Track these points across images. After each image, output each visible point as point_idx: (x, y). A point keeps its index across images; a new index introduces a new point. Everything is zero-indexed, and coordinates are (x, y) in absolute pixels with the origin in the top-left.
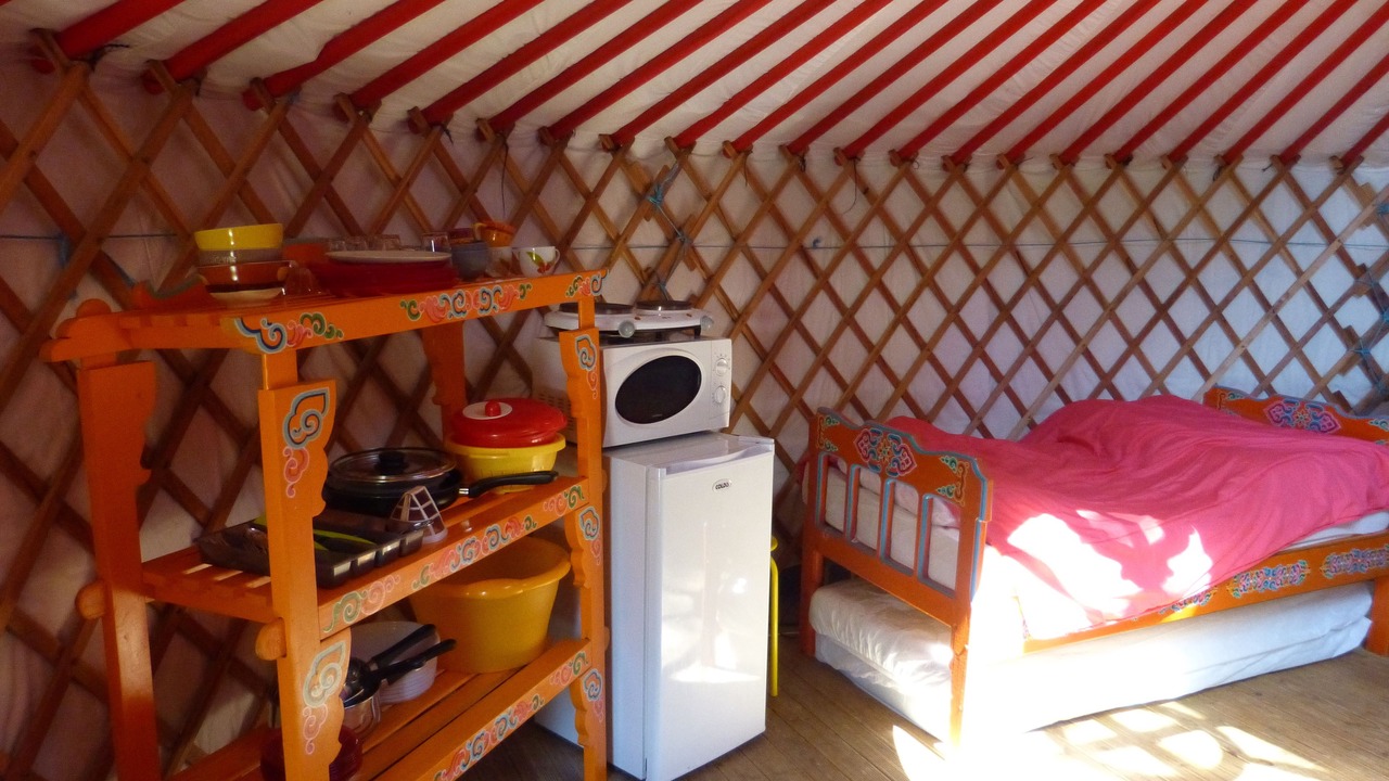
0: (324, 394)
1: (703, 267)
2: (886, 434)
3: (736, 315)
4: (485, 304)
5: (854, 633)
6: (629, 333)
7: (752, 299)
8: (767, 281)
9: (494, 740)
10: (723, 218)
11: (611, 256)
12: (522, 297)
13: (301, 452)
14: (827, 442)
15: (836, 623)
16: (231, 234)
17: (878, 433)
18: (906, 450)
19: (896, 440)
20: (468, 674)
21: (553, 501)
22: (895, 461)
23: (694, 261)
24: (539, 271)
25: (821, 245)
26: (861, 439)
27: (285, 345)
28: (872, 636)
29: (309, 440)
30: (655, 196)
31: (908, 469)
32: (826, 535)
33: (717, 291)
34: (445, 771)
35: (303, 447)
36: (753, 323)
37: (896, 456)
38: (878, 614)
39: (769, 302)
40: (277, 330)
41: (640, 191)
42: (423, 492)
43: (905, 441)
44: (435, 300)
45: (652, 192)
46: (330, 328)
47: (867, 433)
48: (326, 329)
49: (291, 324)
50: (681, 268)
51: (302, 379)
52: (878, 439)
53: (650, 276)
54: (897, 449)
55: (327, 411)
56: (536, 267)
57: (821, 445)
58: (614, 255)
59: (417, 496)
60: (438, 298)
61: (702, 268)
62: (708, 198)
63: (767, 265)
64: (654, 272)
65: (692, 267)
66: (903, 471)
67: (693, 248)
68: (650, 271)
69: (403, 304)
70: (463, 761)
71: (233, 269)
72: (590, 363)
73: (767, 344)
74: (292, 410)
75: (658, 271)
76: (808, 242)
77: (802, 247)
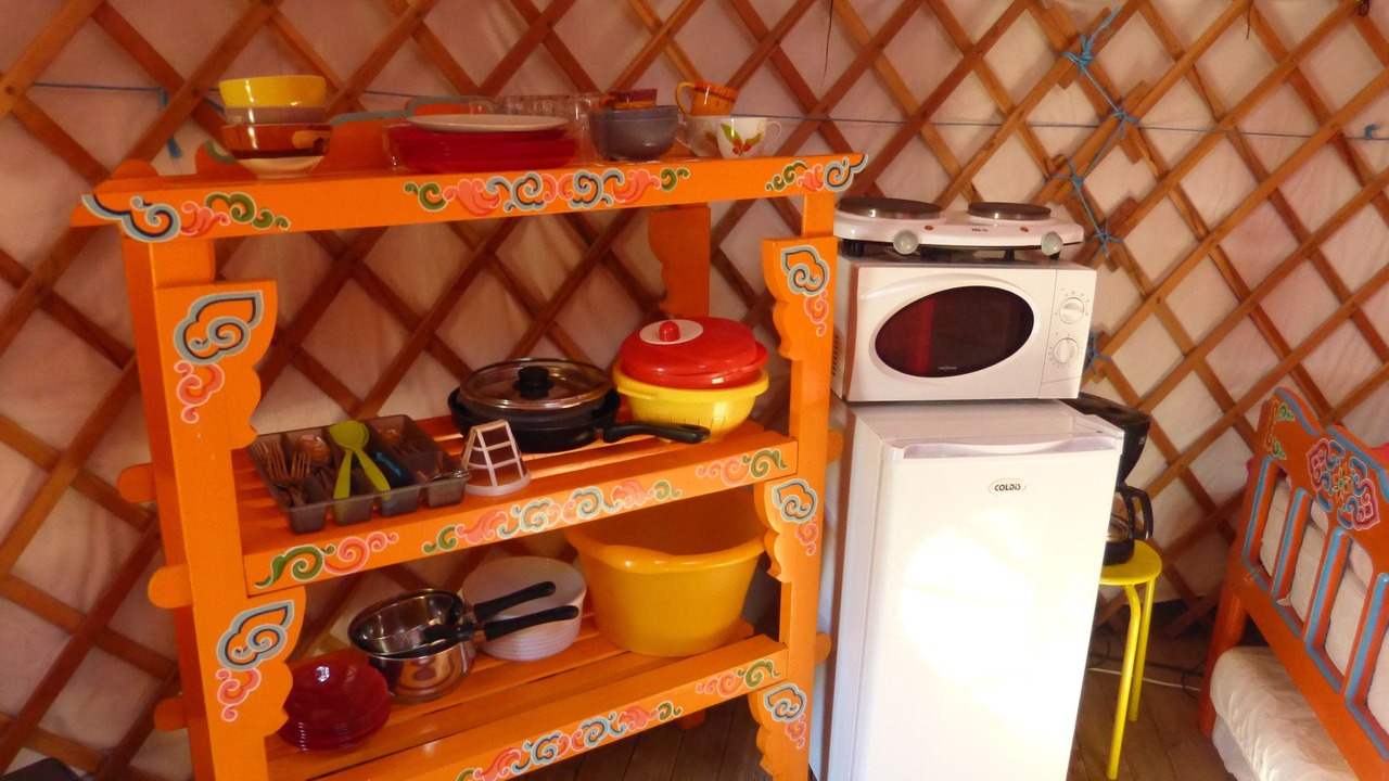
0: (253, 299)
1: (1154, 157)
2: (1349, 454)
3: (1202, 232)
4: (585, 194)
5: (1251, 736)
6: (906, 248)
7: (1236, 209)
8: (1268, 187)
9: (577, 744)
10: (1202, 87)
11: (994, 137)
12: (666, 187)
13: (209, 368)
14: (1277, 443)
15: (1233, 710)
16: (248, 88)
17: (1337, 450)
18: (1370, 491)
19: (1359, 468)
20: (618, 648)
21: (718, 467)
22: (1353, 503)
23: (1138, 145)
24: (735, 151)
25: (1381, 133)
26: (1316, 452)
27: (176, 232)
28: (1271, 754)
29: (222, 355)
30: (1080, 53)
31: (1367, 522)
32: (1251, 577)
33: (1174, 196)
34: (481, 770)
35: (213, 363)
36: (1229, 245)
37: (1355, 496)
38: (1294, 722)
39: (1267, 215)
40: (160, 212)
41: (1059, 44)
42: (504, 429)
43: (1373, 475)
44: (480, 186)
45: (1076, 46)
46: (264, 214)
47: (1324, 445)
48: (256, 214)
49: (188, 207)
50: (1116, 159)
51: (219, 278)
52: (1337, 459)
53: (1059, 167)
54: (1359, 483)
55: (260, 318)
56: (731, 146)
57: (1269, 444)
58: (998, 135)
59: (484, 434)
60: (487, 183)
61: (1152, 159)
62: (1178, 57)
63: (1271, 161)
64: (1066, 161)
65: (1134, 157)
66: (1359, 523)
67: (1141, 130)
68: (1061, 160)
69: (408, 188)
70: (517, 762)
71: (251, 132)
72: (813, 285)
73: (1251, 278)
74: (190, 316)
75: (1073, 163)
76: (1355, 129)
77: (1342, 135)
